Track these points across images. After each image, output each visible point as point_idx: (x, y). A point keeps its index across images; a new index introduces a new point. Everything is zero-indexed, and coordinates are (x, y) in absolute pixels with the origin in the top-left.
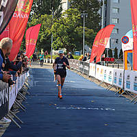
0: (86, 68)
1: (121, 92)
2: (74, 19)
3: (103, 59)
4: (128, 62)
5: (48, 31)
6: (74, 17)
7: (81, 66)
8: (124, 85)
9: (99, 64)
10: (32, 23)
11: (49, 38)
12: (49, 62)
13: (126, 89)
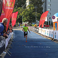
0: (37, 30)
1: (53, 40)
2: (31, 9)
3: (44, 26)
4: (55, 27)
5: (21, 14)
6: (31, 8)
7: (35, 29)
8: (54, 37)
9: (43, 28)
10: (14, 11)
11: (21, 17)
12: (21, 28)
13: (54, 38)
